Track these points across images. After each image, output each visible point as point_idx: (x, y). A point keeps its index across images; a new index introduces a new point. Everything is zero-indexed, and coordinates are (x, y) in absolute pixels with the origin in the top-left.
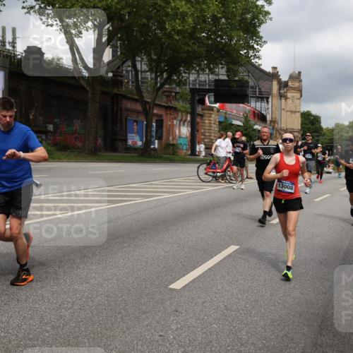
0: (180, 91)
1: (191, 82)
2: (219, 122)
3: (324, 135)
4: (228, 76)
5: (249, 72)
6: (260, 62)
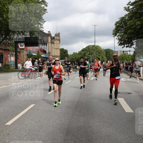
0: (10, 43)
1: (15, 39)
2: (27, 54)
3: (69, 57)
4: (30, 36)
5: (39, 34)
6: (43, 29)
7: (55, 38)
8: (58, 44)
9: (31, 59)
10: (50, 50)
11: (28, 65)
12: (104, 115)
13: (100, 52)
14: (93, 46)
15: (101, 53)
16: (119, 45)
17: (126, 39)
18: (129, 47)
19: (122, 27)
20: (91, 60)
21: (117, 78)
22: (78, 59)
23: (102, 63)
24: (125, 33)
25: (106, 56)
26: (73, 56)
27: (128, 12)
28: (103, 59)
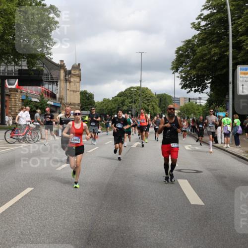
1: (1, 71)
2: (22, 100)
3: (96, 106)
4: (28, 67)
5: (43, 64)
6: (51, 57)
7: (72, 72)
8: (78, 82)
9: (28, 108)
10: (63, 94)
11: (23, 118)
12: (153, 208)
13: (149, 100)
14: (138, 88)
15: (151, 102)
16: (182, 88)
17: (194, 78)
18: (199, 92)
19: (188, 56)
20: (134, 113)
21: (173, 145)
22: (111, 110)
23: (152, 117)
24: (193, 67)
25: (160, 105)
26: (104, 104)
27: (199, 32)
28: (155, 111)
